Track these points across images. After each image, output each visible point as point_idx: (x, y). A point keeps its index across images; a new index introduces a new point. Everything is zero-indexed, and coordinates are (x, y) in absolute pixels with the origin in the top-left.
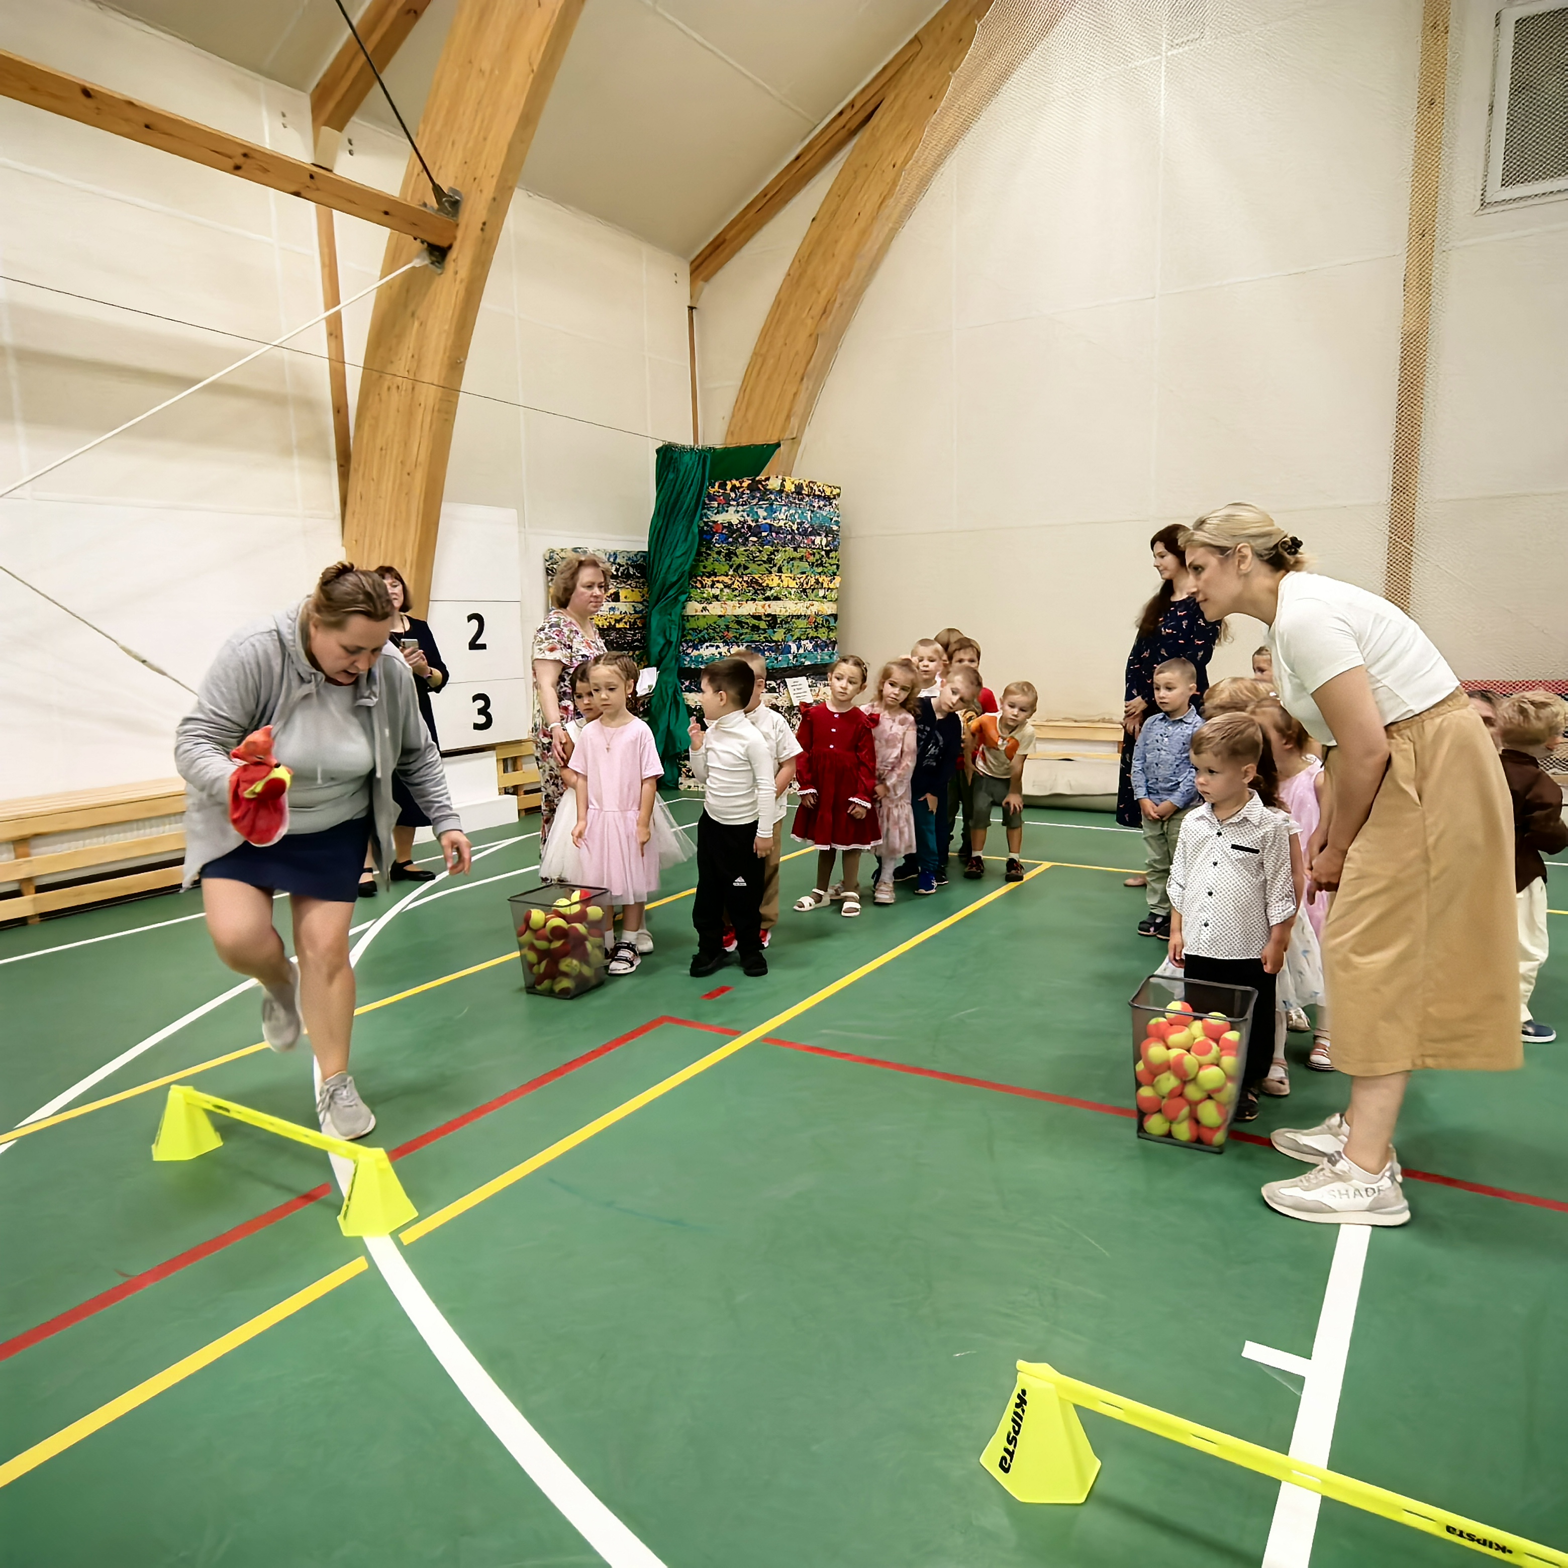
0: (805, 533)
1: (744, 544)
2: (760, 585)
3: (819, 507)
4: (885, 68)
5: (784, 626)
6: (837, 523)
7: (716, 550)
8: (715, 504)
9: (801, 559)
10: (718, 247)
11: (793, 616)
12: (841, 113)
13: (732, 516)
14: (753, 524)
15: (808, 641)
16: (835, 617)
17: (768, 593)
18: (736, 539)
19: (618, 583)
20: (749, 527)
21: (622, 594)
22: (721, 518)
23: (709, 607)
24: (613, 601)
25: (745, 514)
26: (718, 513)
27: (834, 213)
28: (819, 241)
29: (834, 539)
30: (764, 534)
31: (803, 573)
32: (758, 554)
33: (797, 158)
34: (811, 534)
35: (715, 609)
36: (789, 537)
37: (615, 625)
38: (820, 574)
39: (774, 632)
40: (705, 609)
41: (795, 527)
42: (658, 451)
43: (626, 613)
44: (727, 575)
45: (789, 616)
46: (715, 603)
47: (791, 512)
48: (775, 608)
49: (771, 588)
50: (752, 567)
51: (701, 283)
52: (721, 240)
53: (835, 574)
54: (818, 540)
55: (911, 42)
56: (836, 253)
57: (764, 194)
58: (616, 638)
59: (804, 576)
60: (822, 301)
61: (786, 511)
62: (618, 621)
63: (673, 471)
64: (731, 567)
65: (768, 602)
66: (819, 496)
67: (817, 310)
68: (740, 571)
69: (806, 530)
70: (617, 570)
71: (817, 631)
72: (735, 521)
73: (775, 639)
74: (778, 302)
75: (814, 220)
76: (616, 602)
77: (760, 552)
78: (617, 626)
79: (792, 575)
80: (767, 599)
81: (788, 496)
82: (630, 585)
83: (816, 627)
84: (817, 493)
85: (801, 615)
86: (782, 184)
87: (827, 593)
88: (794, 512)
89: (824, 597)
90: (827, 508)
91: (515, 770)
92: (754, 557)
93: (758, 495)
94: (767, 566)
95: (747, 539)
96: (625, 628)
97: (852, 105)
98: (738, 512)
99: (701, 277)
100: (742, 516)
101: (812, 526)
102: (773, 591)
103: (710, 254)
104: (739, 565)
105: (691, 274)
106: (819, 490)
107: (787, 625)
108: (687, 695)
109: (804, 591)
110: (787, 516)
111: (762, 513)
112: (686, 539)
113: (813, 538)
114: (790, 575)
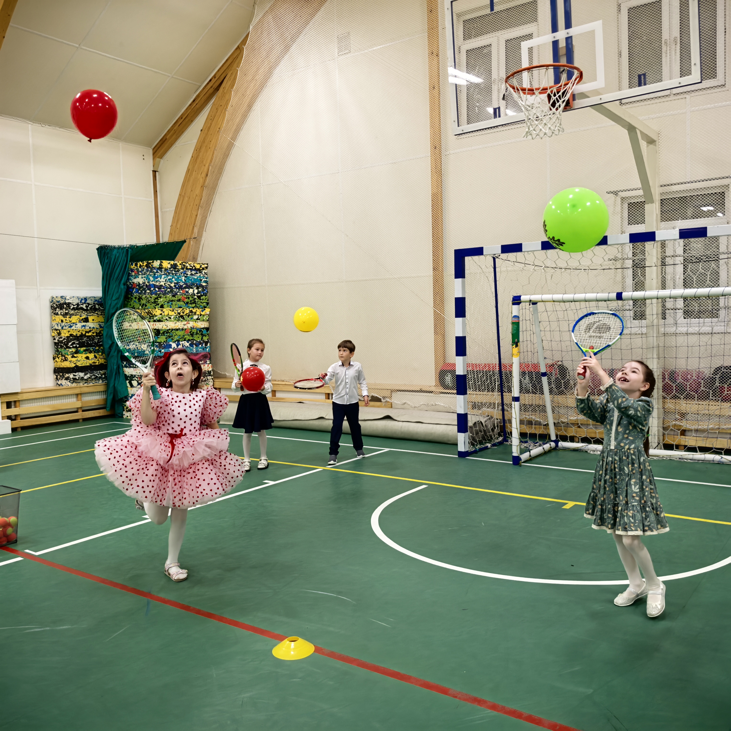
0: (181, 287)
1: (145, 294)
2: (152, 314)
3: (192, 274)
4: (227, 60)
5: (166, 335)
6: (206, 282)
7: (135, 296)
8: (133, 274)
9: (179, 300)
10: (164, 141)
11: (172, 330)
12: (210, 80)
13: (140, 280)
14: (148, 284)
15: (186, 342)
16: (207, 329)
17: (155, 318)
18: (142, 291)
19: (88, 313)
20: (147, 285)
21: (90, 319)
22: (136, 281)
23: (132, 325)
24: (84, 322)
25: (145, 279)
26: (135, 278)
27: (209, 128)
28: (204, 142)
29: (203, 290)
30: (152, 289)
31: (180, 307)
32: (150, 299)
33: (194, 101)
34: (185, 288)
35: (135, 326)
36: (169, 290)
37: (85, 334)
38: (193, 308)
39: (158, 338)
40: (130, 326)
41: (173, 285)
42: (98, 249)
43: (94, 328)
44: (139, 309)
45: (170, 329)
46: (135, 323)
47: (169, 277)
48: (159, 326)
49: (156, 316)
50: (148, 305)
51: (158, 159)
52: (164, 139)
53: (205, 307)
54: (191, 291)
55: (236, 49)
56: (211, 147)
57: (181, 117)
58: (87, 341)
59: (181, 309)
60: (206, 170)
61: (165, 277)
62: (88, 332)
63: (107, 258)
64: (140, 305)
65: (155, 323)
66: (190, 269)
67: (204, 175)
68: (144, 307)
69: (181, 286)
70: (86, 307)
71: (193, 336)
72: (141, 283)
73: (158, 341)
74: (188, 170)
75: (201, 130)
76: (86, 322)
77: (151, 298)
78: (87, 334)
79: (171, 309)
80: (154, 321)
81: (166, 270)
82: (97, 314)
83: (191, 334)
84: (189, 267)
85: (179, 329)
86: (188, 112)
87: (200, 317)
88: (171, 277)
89: (197, 319)
90: (198, 275)
91: (15, 407)
92: (149, 300)
93: (150, 269)
94: (154, 305)
95: (145, 292)
96: (94, 336)
97: (214, 77)
98: (143, 278)
99: (157, 157)
100: (144, 280)
101: (186, 284)
102: (157, 317)
103: (161, 145)
104: (143, 304)
105: (153, 154)
106: (191, 266)
107: (168, 334)
108: (125, 369)
109: (182, 317)
110: (166, 280)
111: (151, 279)
112: (118, 292)
113: (187, 290)
114: (170, 309)
